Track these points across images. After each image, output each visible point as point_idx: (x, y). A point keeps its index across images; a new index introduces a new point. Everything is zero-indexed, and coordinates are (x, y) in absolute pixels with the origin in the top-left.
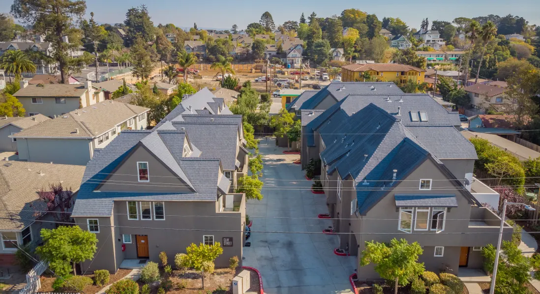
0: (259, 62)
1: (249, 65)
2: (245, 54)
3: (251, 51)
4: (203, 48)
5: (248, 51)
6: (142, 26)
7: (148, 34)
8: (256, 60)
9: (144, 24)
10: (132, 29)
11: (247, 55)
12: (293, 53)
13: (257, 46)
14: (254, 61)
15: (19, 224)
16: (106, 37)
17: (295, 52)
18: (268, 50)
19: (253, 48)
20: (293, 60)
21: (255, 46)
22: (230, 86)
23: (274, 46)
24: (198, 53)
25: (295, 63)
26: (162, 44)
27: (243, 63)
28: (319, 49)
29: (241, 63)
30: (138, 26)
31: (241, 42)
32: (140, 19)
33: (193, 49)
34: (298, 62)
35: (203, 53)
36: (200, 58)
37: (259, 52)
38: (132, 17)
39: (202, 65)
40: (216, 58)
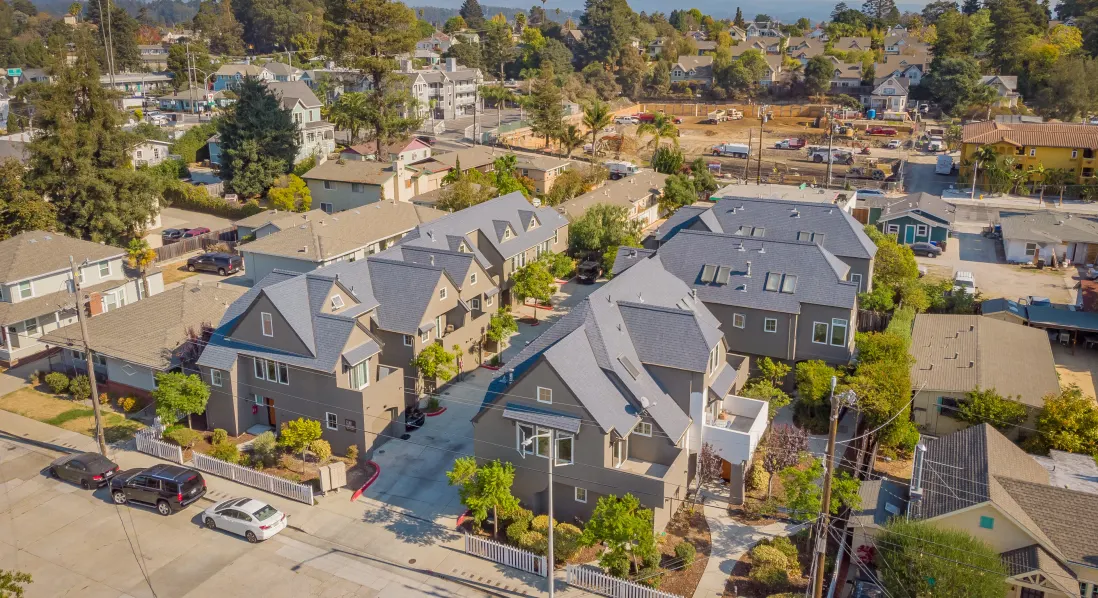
0: (819, 101)
1: (795, 106)
2: (788, 83)
3: (802, 78)
4: (709, 71)
5: (795, 79)
6: (608, 26)
7: (616, 42)
8: (811, 97)
9: (612, 22)
10: (590, 32)
11: (792, 86)
12: (887, 87)
13: (815, 69)
14: (808, 99)
15: (166, 361)
16: (542, 50)
17: (890, 83)
18: (841, 76)
19: (808, 72)
20: (885, 101)
21: (812, 67)
22: (665, 168)
23: (857, 68)
24: (695, 81)
25: (890, 107)
26: (629, 65)
27: (783, 102)
28: (948, 77)
29: (780, 102)
30: (602, 26)
31: (799, 57)
32: (607, 14)
33: (687, 74)
34: (897, 104)
35: (704, 82)
36: (698, 91)
37: (817, 80)
38: (594, 8)
39: (697, 107)
40: (727, 92)
